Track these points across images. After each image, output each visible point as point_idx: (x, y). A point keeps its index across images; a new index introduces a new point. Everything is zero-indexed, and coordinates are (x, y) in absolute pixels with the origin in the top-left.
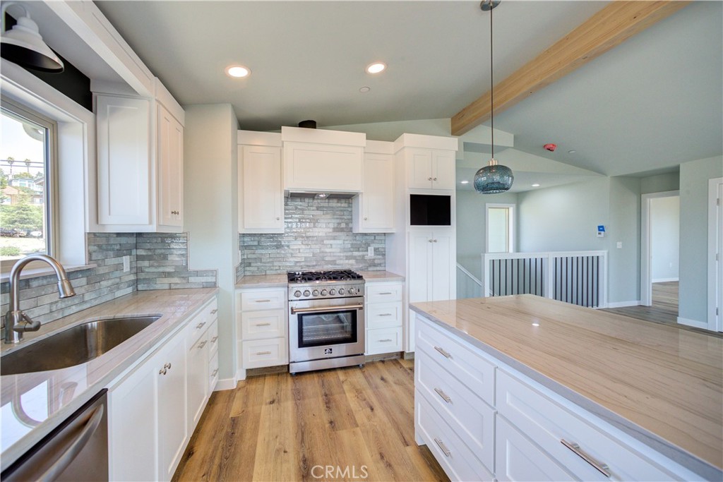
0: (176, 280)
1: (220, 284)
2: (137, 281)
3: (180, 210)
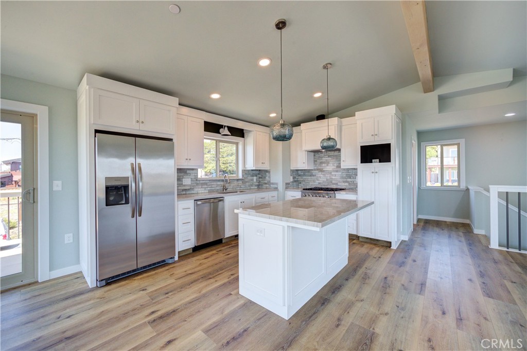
0: (267, 186)
1: (279, 188)
2: (259, 185)
3: (268, 162)
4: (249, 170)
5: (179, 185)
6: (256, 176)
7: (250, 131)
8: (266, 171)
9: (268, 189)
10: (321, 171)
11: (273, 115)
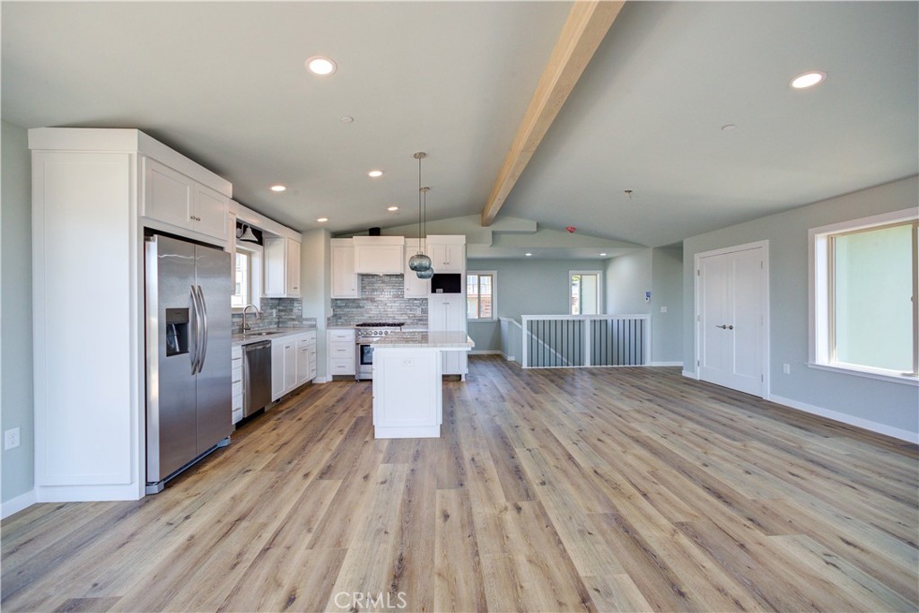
0: (296, 323)
1: (318, 325)
2: (278, 323)
3: (298, 286)
4: (267, 299)
6: (276, 308)
7: (276, 237)
8: (294, 300)
10: (373, 300)
11: (323, 220)
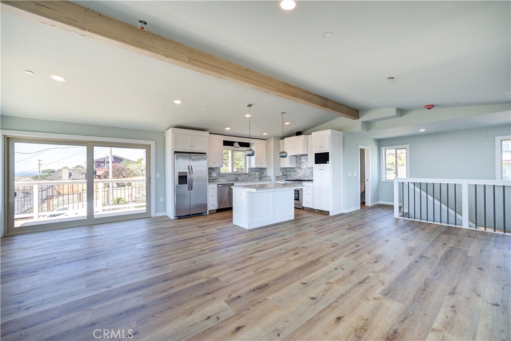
0: (265, 177)
3: (266, 162)
4: (253, 168)
5: (209, 177)
6: (259, 172)
7: (253, 144)
8: (265, 169)
9: (265, 180)
10: (300, 168)
11: (265, 134)
